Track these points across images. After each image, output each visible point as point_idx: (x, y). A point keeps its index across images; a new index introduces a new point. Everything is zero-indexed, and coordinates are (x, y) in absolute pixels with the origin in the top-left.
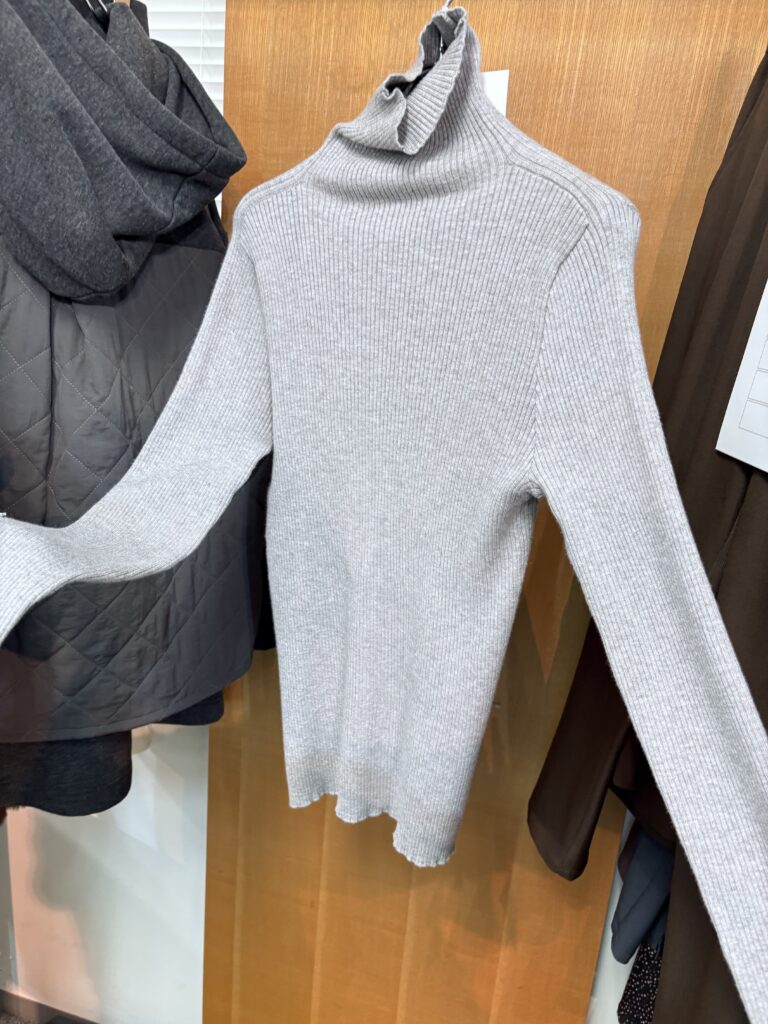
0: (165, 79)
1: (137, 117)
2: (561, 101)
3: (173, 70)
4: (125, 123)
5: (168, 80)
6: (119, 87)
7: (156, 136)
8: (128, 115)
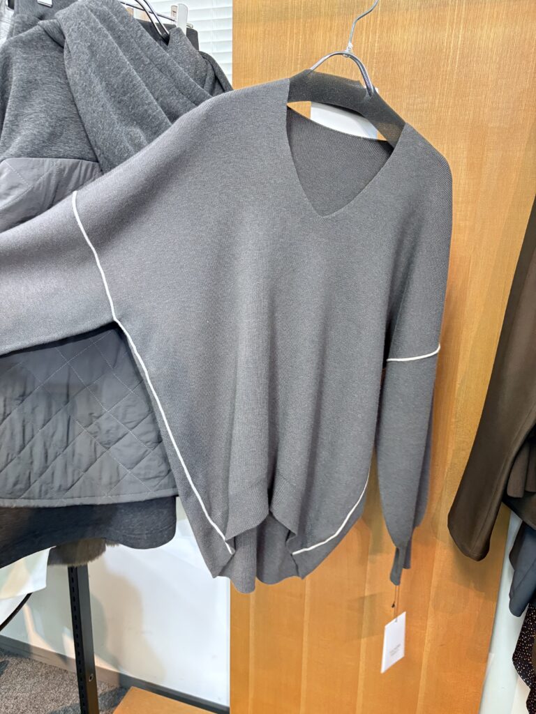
1: (183, 94)
2: (448, 69)
4: (174, 98)
6: (171, 76)
8: (177, 93)
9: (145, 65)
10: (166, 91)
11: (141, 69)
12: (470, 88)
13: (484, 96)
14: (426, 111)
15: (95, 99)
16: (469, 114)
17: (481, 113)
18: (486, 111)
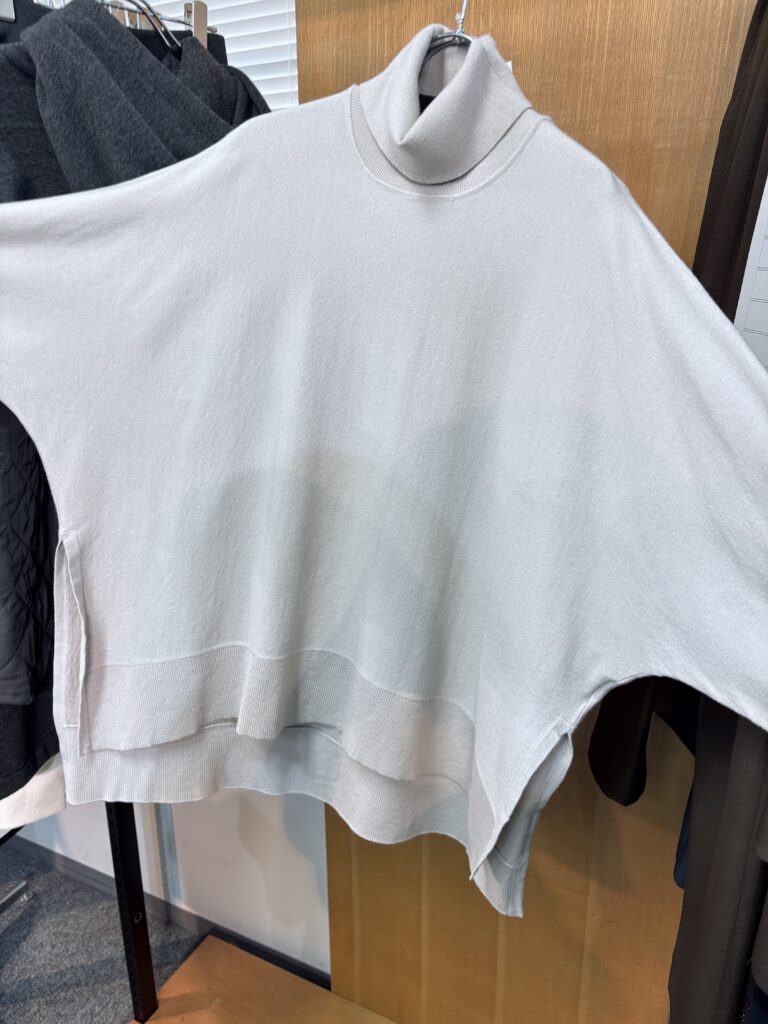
0: (234, 98)
2: (594, 64)
3: (240, 88)
5: (236, 99)
6: (185, 108)
9: (148, 95)
11: (143, 101)
16: (626, 131)
18: (652, 122)
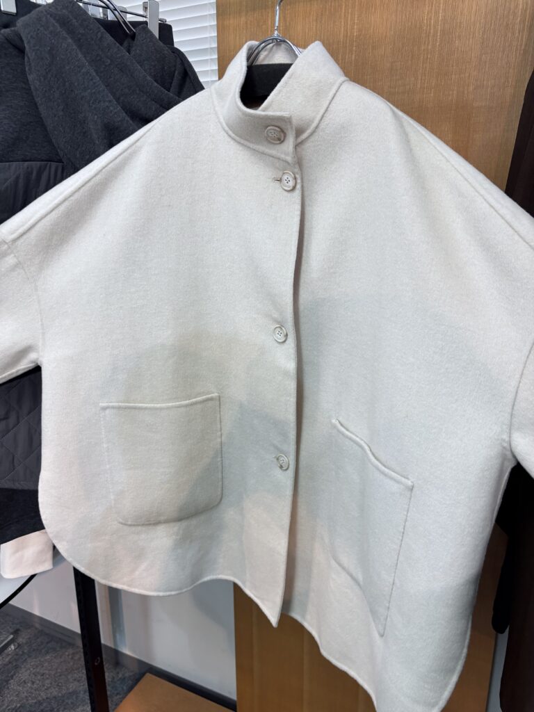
1: (143, 92)
2: (430, 47)
4: (135, 97)
5: (175, 70)
6: (131, 76)
7: (153, 102)
8: (138, 92)
9: (106, 66)
10: (127, 90)
11: (102, 69)
12: (453, 66)
13: (467, 75)
14: (408, 94)
15: (55, 103)
16: (453, 94)
17: (466, 92)
18: (471, 88)
